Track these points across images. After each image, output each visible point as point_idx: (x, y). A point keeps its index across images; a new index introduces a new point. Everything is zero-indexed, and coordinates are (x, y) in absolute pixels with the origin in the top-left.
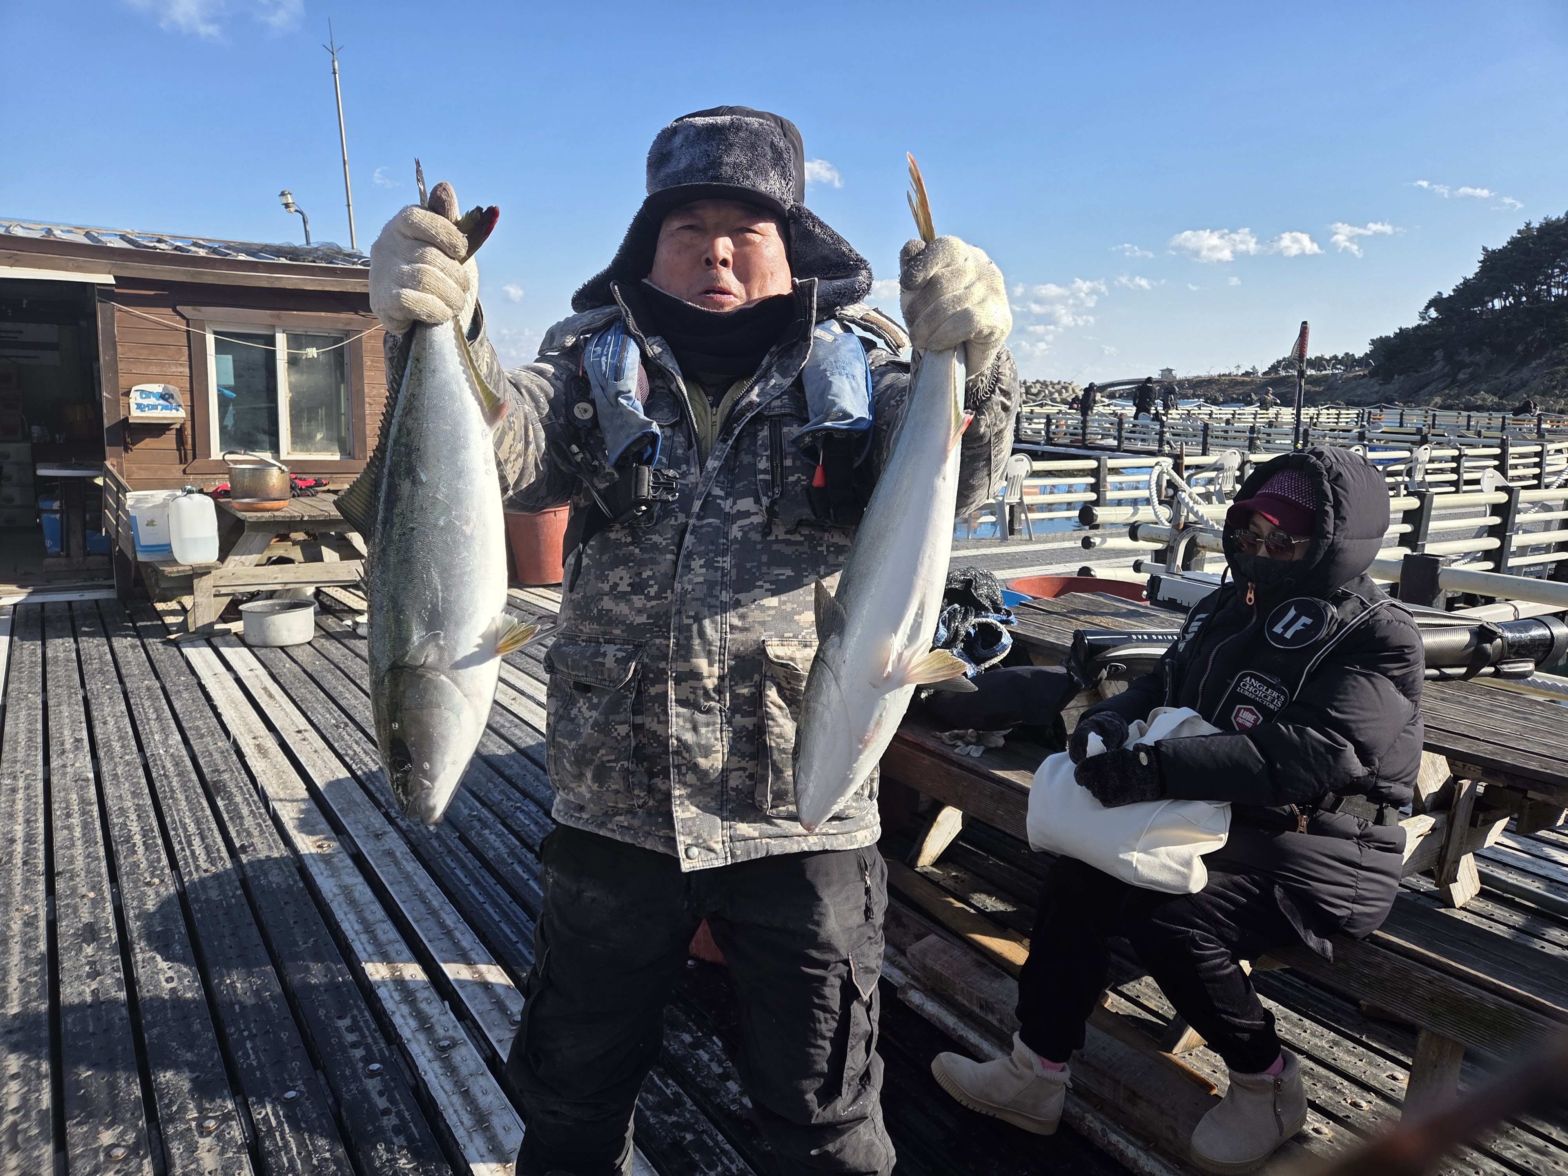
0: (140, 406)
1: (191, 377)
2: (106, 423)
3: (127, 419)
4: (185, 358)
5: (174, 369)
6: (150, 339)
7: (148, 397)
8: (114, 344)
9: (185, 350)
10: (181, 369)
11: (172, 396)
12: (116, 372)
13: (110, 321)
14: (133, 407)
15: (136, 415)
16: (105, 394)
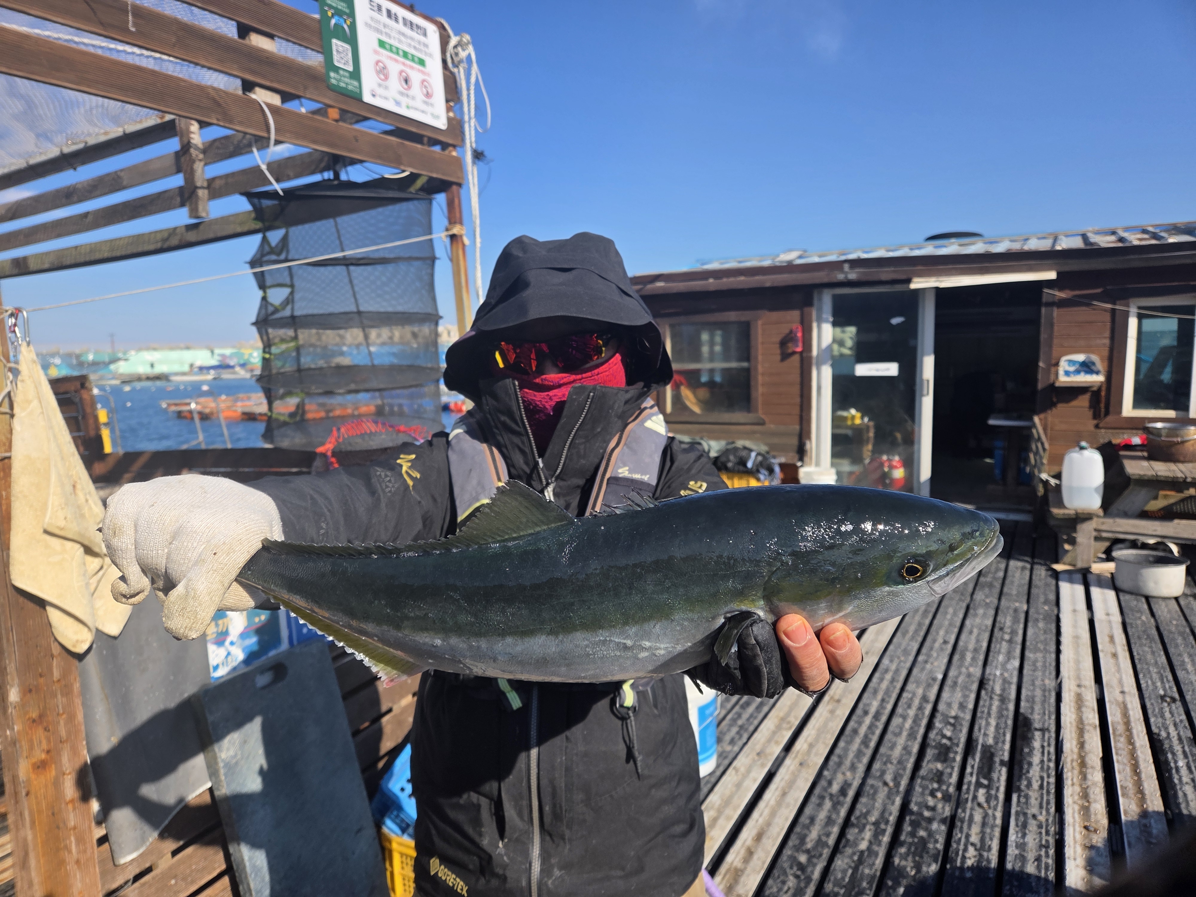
0: (1067, 373)
1: (1111, 347)
2: (1040, 386)
3: (1054, 383)
4: (1108, 331)
5: (1097, 341)
6: (1081, 319)
7: (1074, 365)
8: (1052, 324)
9: (1108, 325)
10: (1103, 341)
11: (1093, 364)
12: (1051, 346)
14: (1061, 372)
15: (1063, 379)
16: (1041, 364)
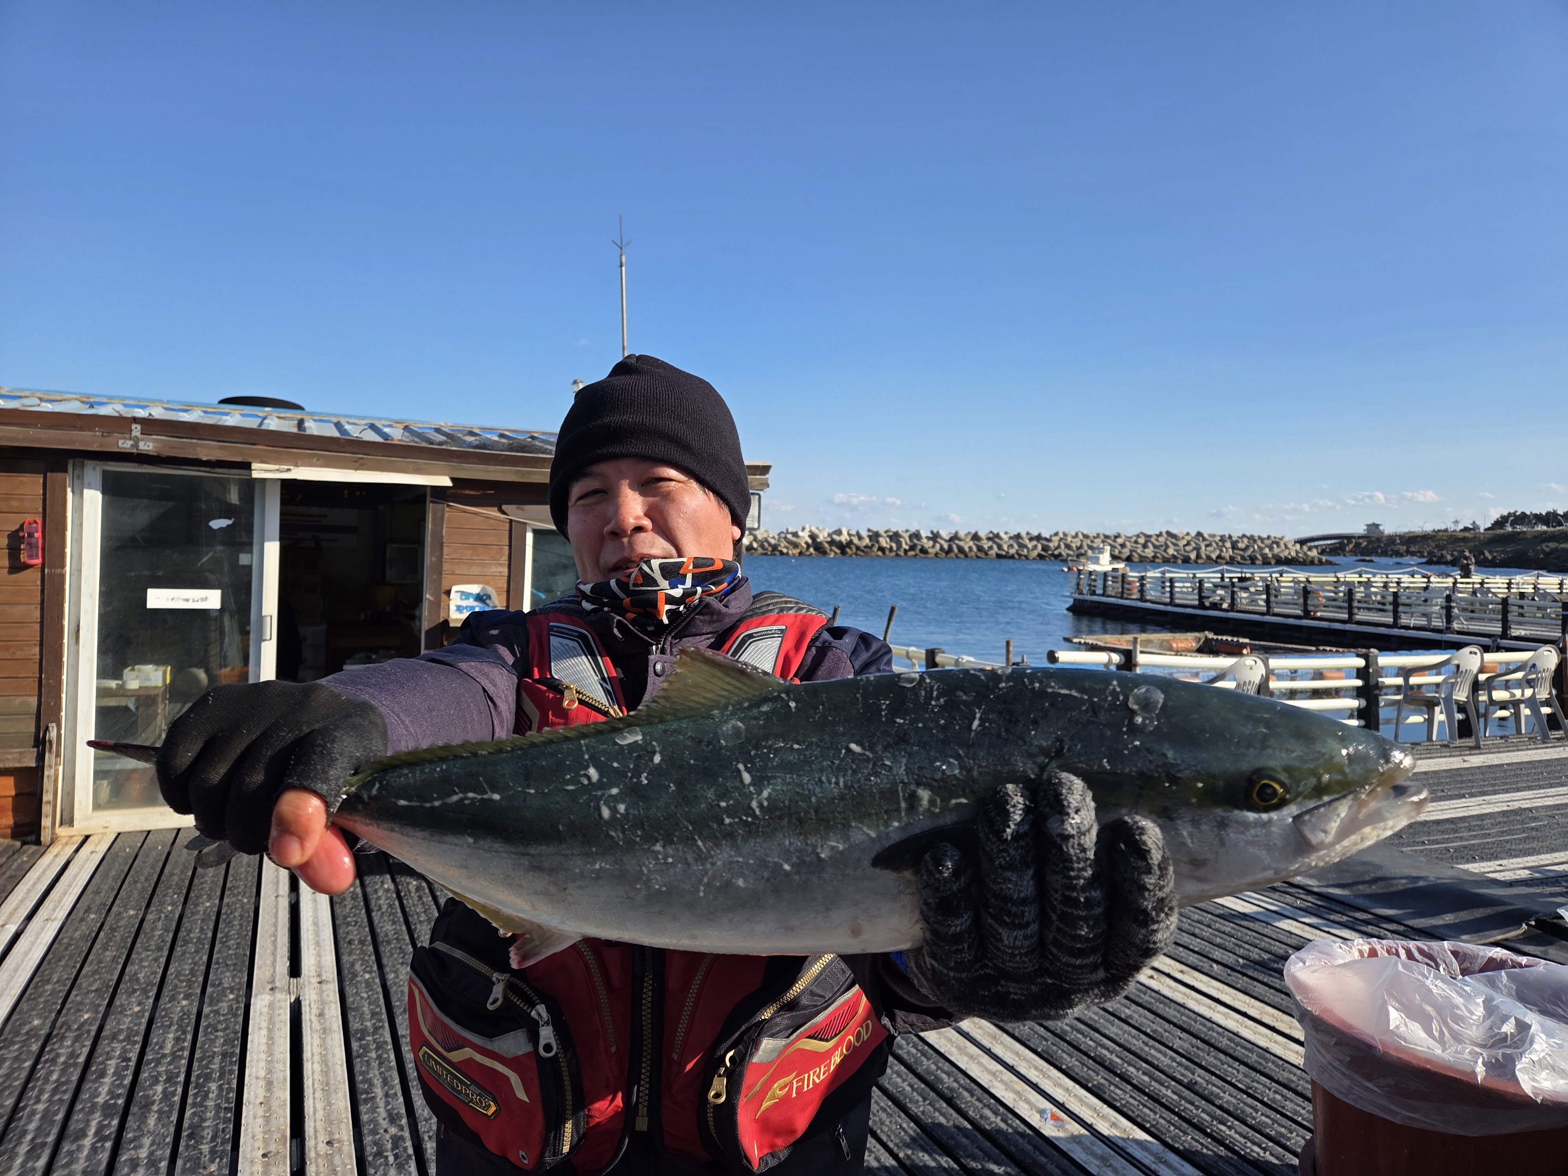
0: (459, 609)
1: (509, 577)
2: (426, 625)
3: (446, 622)
4: (506, 557)
5: (494, 569)
6: (475, 540)
7: (467, 598)
8: (441, 546)
9: (506, 549)
10: (500, 569)
11: (489, 597)
12: (440, 573)
13: (439, 522)
14: (452, 609)
15: (454, 617)
16: (428, 596)
